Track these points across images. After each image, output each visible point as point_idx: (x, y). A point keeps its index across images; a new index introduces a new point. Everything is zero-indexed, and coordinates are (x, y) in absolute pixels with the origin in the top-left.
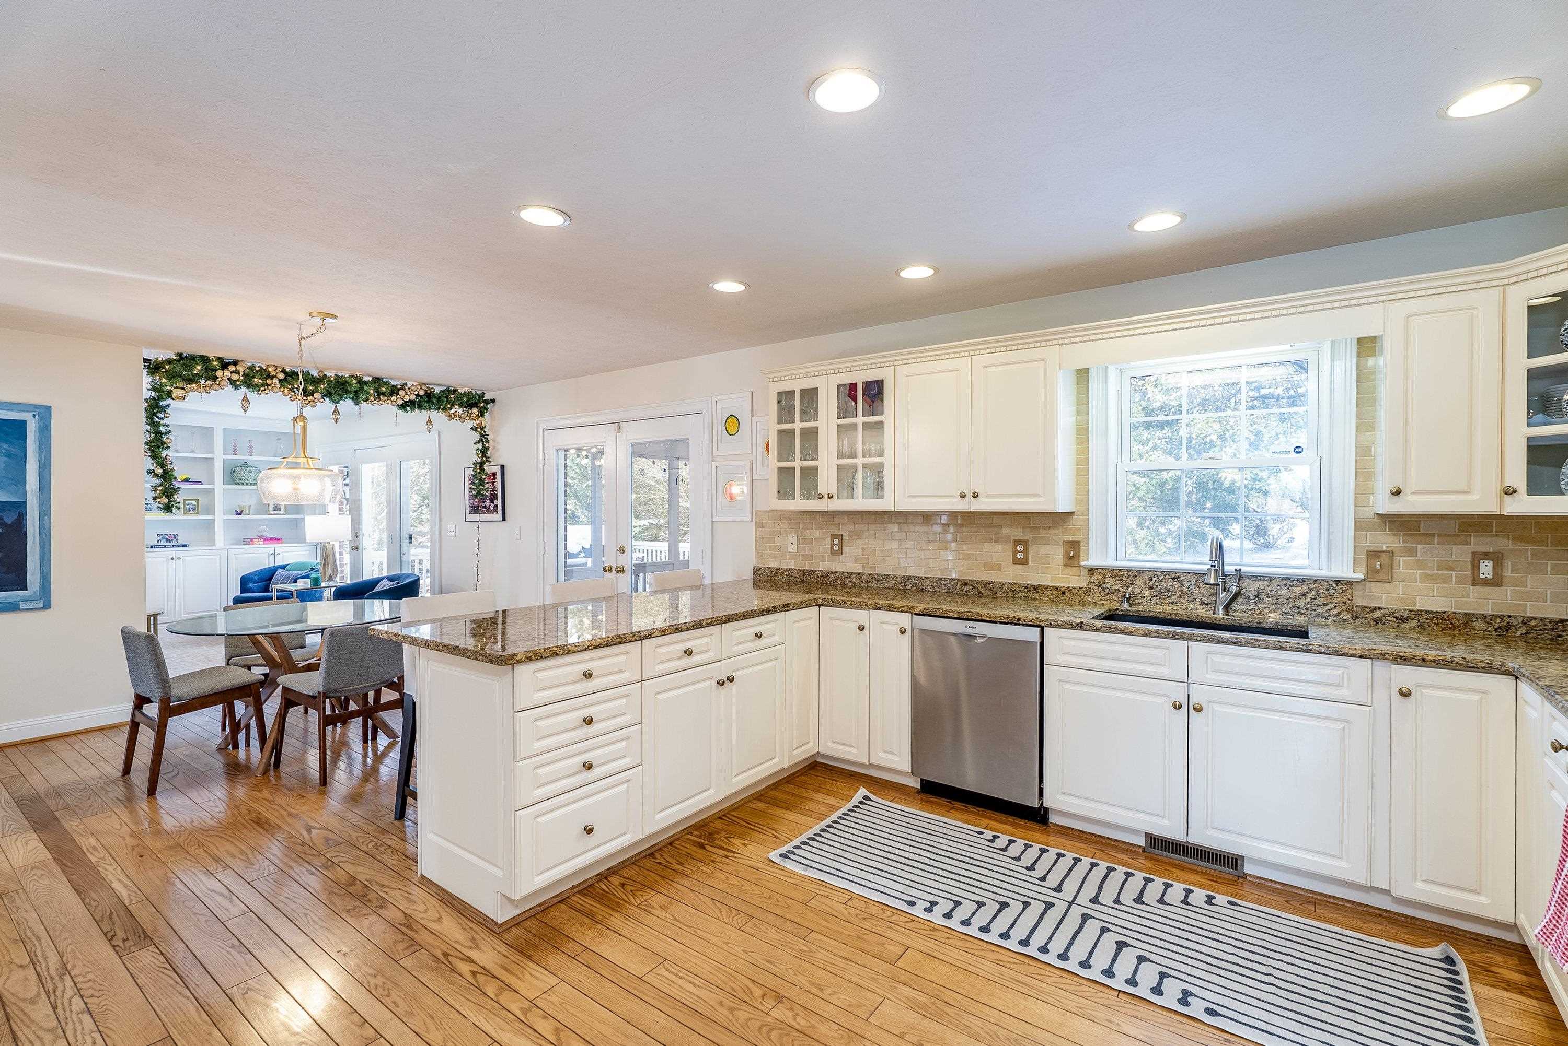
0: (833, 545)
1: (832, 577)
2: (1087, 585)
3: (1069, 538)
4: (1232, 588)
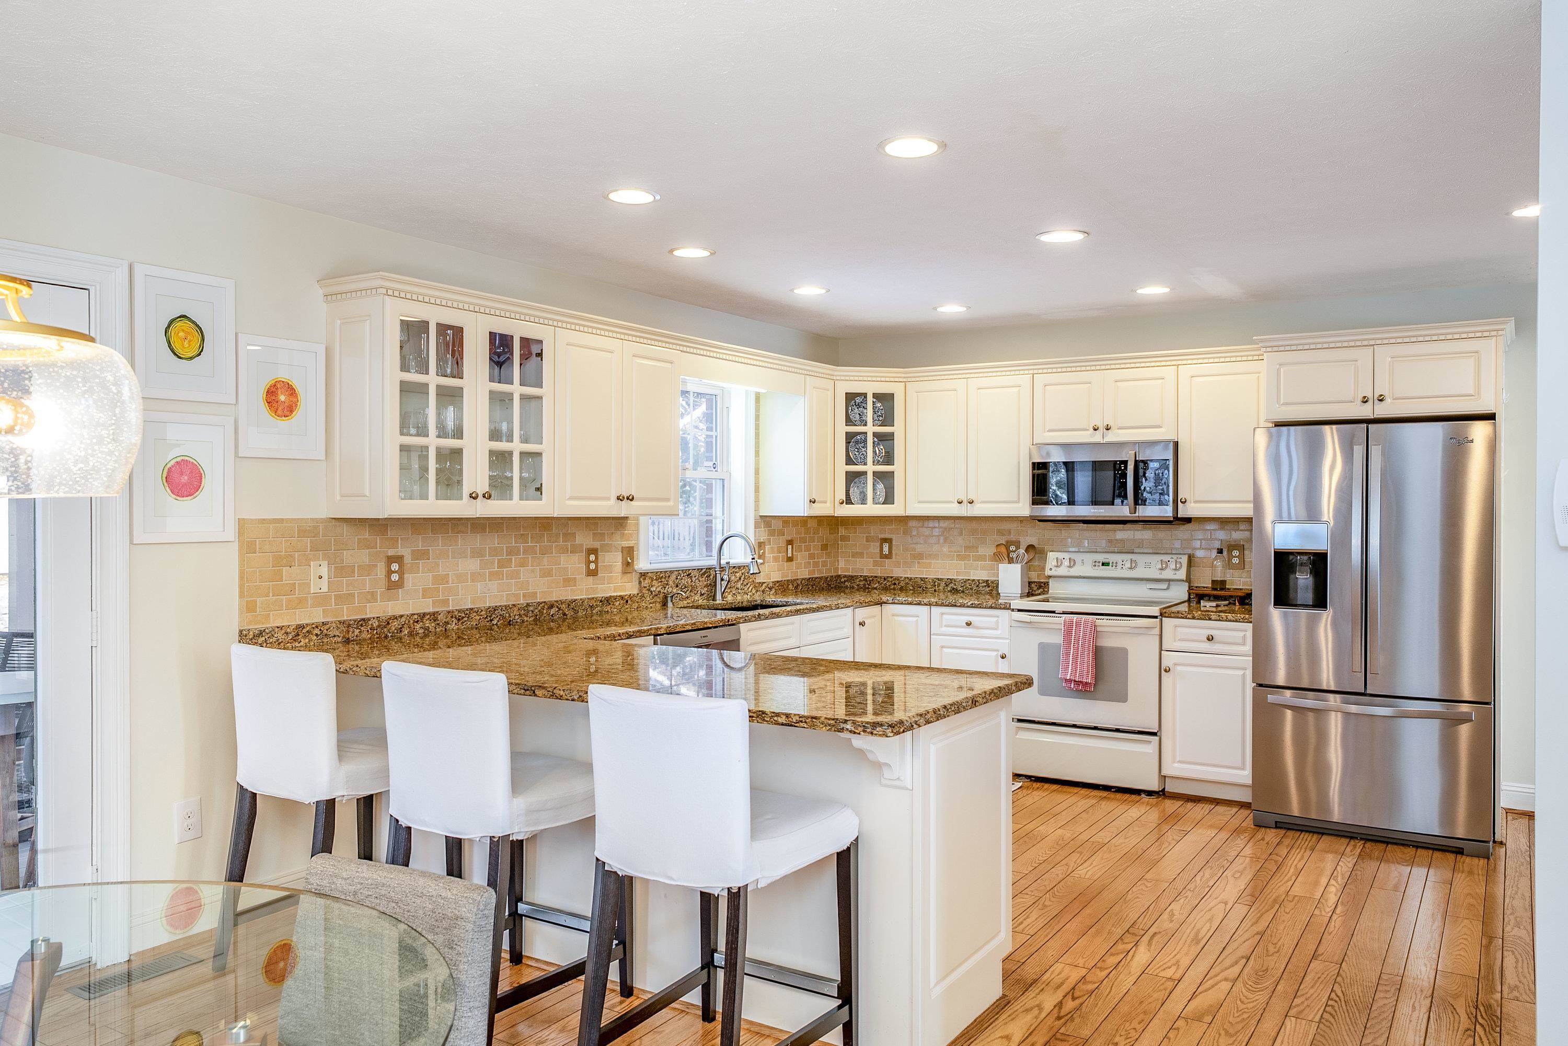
0: (390, 572)
1: (395, 625)
2: (641, 591)
3: (626, 544)
4: (725, 577)
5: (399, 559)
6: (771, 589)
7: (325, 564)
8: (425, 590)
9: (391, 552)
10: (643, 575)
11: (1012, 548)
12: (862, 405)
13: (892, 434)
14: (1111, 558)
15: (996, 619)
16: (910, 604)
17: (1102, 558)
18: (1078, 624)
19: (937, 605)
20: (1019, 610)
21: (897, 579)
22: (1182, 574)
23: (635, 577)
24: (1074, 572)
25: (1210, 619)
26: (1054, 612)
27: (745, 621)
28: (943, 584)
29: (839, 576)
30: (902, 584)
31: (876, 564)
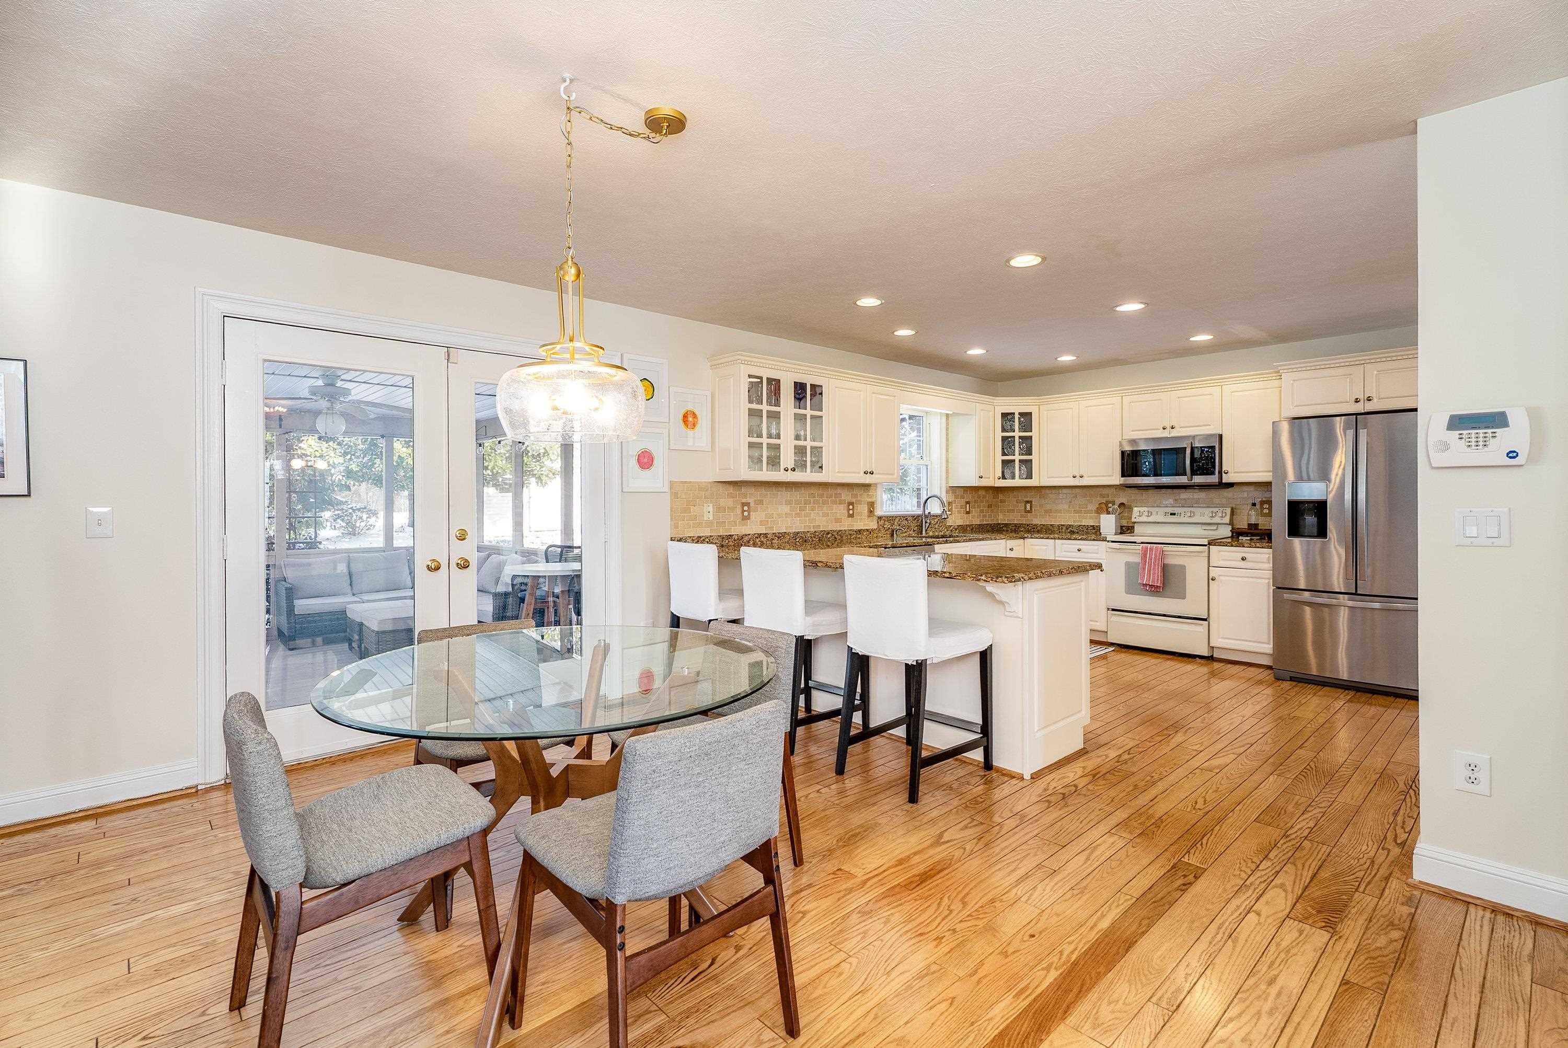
0: (743, 511)
1: (746, 539)
2: (878, 526)
3: (870, 500)
4: (928, 521)
5: (748, 504)
6: (956, 529)
7: (711, 505)
8: (761, 522)
9: (744, 501)
10: (880, 518)
11: (1110, 505)
12: (1013, 420)
13: (1031, 437)
14: (1176, 510)
15: (1096, 547)
16: (1042, 538)
17: (1171, 510)
18: (1151, 549)
19: (1059, 539)
20: (1113, 542)
21: (1035, 525)
22: (1227, 520)
23: (875, 519)
24: (1150, 519)
25: (1244, 546)
26: (1135, 543)
27: (938, 543)
28: (1064, 528)
29: (999, 524)
30: (1039, 528)
31: (1022, 515)
